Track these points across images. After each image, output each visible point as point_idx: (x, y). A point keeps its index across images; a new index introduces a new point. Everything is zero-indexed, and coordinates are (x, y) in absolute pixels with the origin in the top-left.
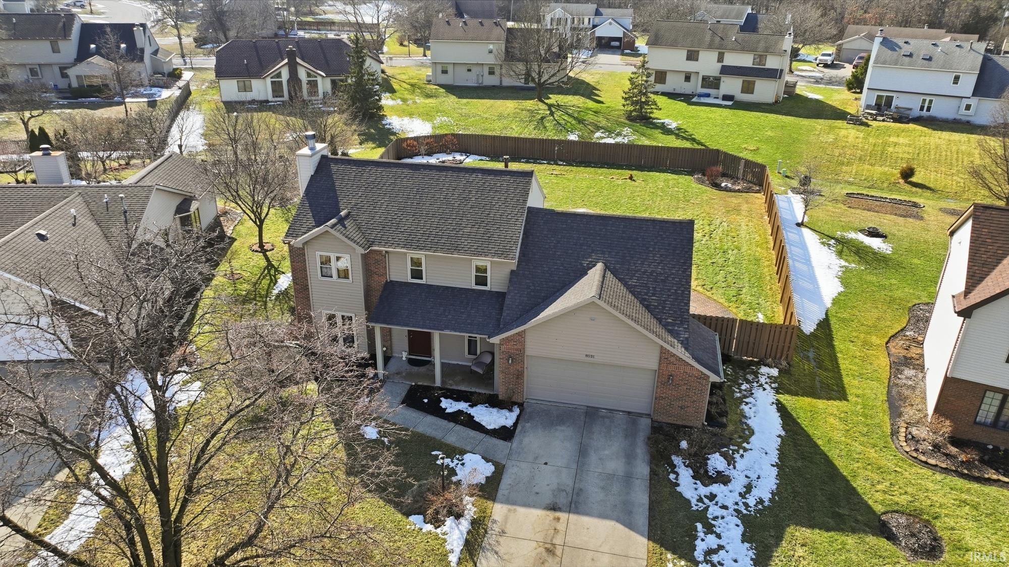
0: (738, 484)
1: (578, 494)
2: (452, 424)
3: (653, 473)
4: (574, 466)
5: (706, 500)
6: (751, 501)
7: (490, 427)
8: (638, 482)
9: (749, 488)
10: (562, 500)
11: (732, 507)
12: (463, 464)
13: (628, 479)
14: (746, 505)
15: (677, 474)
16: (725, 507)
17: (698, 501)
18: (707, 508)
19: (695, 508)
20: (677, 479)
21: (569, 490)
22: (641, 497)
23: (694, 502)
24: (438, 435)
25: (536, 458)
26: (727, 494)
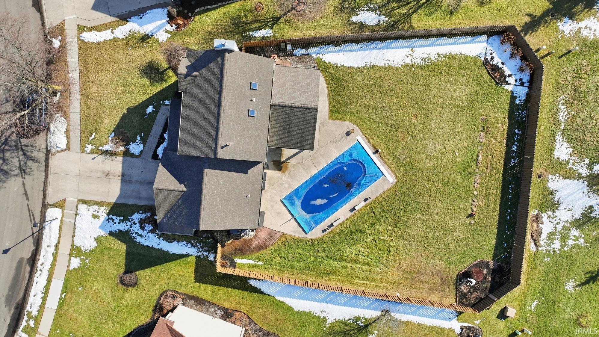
0: (140, 232)
1: (130, 182)
2: (159, 137)
3: (142, 206)
4: (142, 181)
5: (133, 221)
6: (134, 235)
7: (157, 151)
8: (138, 201)
9: (141, 236)
10: (126, 177)
11: (132, 229)
12: (138, 144)
13: (140, 198)
14: (133, 233)
15: (142, 214)
16: (131, 227)
17: (132, 219)
18: (129, 221)
19: (129, 218)
20: (140, 213)
21: (131, 179)
22: (131, 202)
23: (131, 218)
24: (152, 133)
25: (144, 168)
26: (136, 228)
